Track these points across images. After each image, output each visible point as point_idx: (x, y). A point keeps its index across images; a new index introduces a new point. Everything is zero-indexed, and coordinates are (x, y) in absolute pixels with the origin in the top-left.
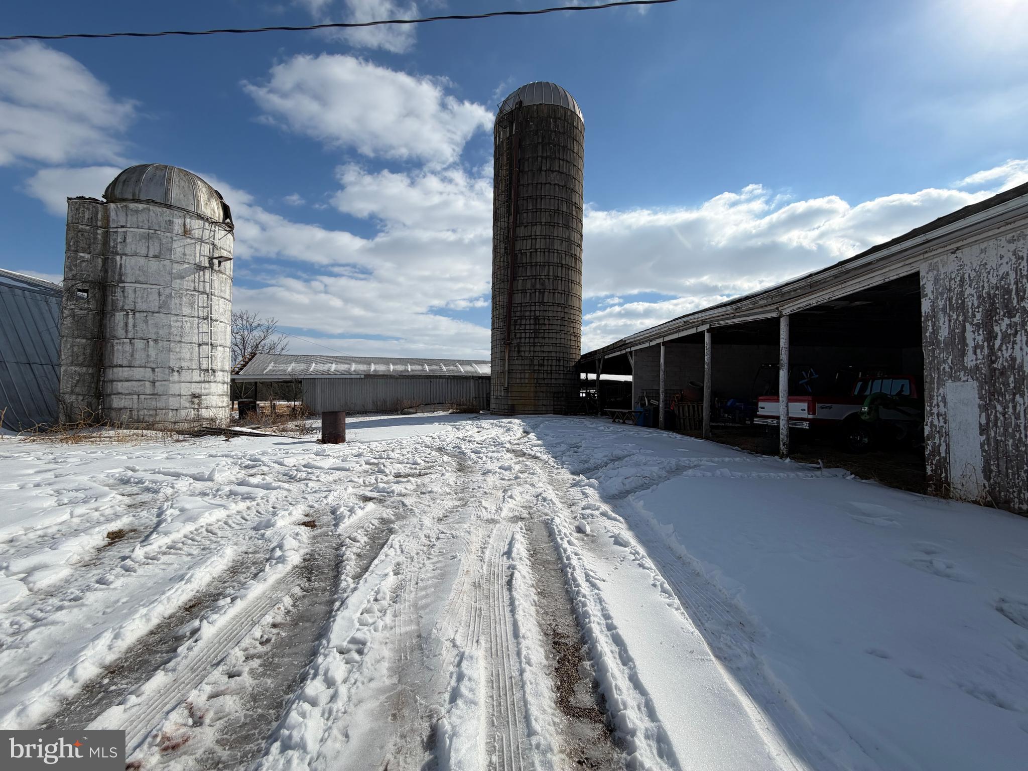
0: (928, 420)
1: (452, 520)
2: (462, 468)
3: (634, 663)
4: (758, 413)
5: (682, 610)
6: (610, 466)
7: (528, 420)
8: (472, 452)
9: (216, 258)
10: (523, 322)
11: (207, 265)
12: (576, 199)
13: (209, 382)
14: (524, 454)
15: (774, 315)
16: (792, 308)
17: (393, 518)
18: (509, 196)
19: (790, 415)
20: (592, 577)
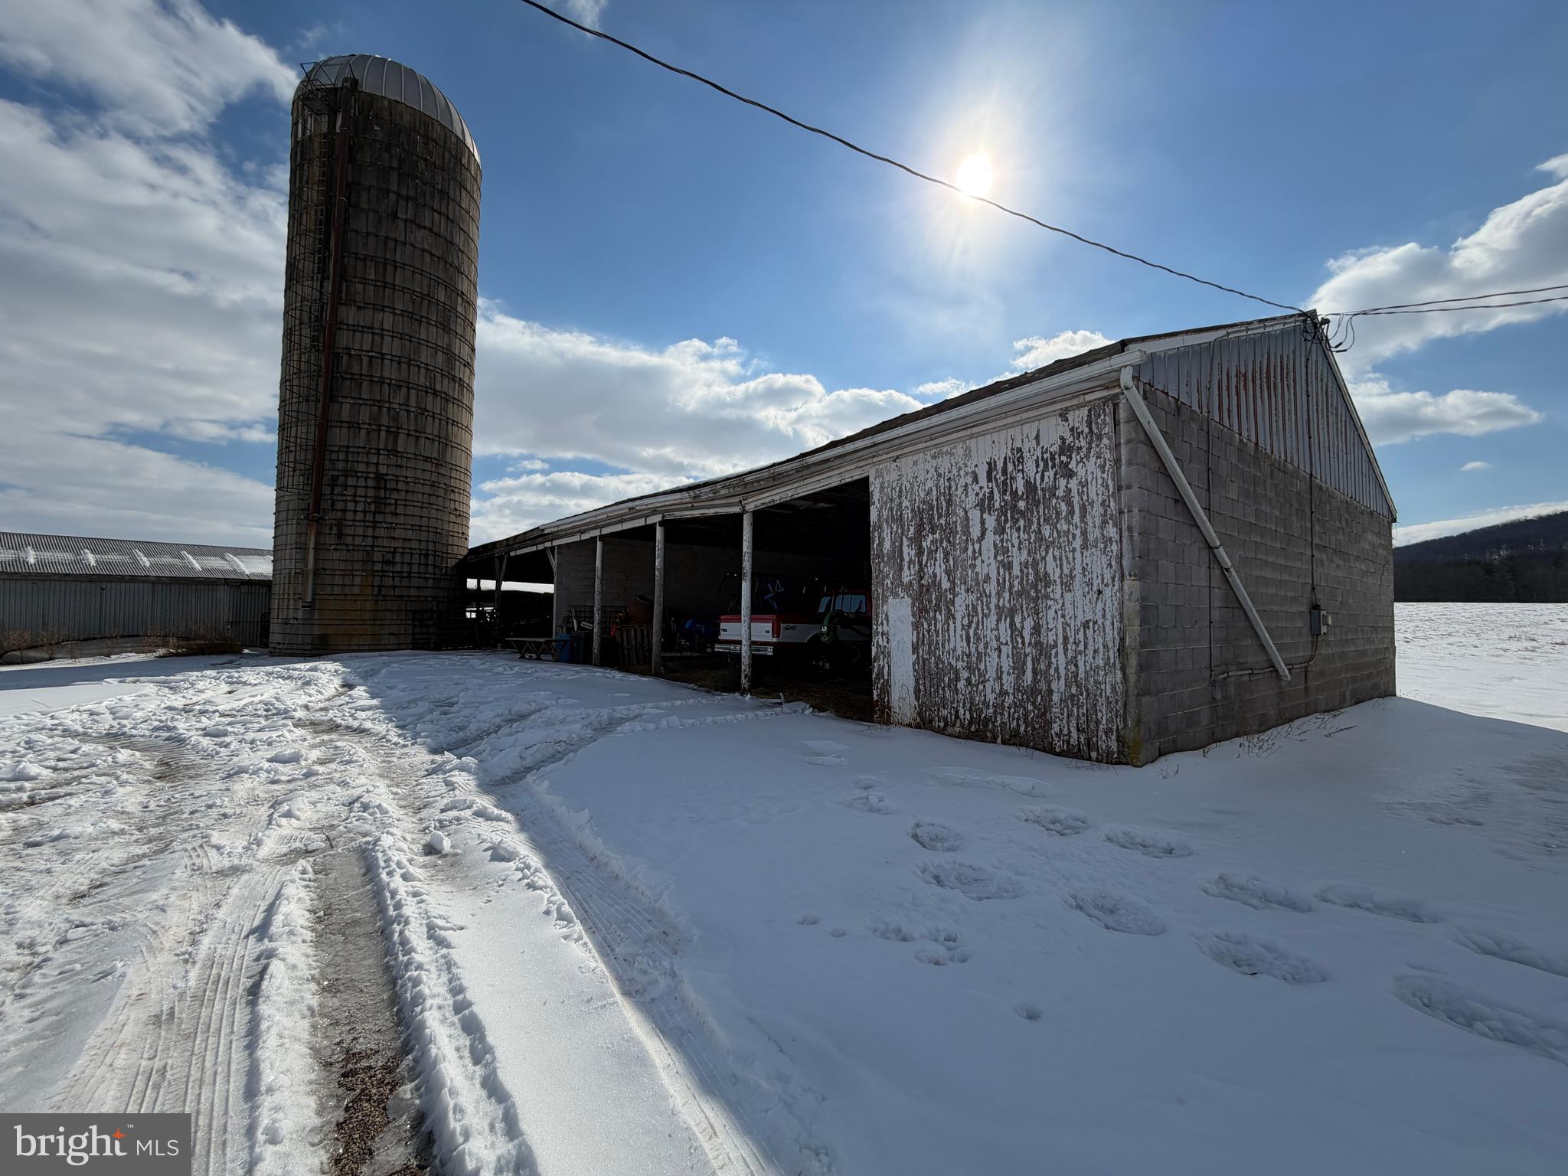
0: (875, 640)
1: (116, 891)
2: (168, 772)
3: (493, 1054)
4: (720, 637)
5: (586, 939)
6: (505, 730)
7: (356, 663)
8: (205, 735)
10: (351, 481)
12: (463, 285)
14: (334, 727)
15: (737, 509)
16: (756, 503)
18: (326, 242)
19: (753, 639)
20: (441, 928)
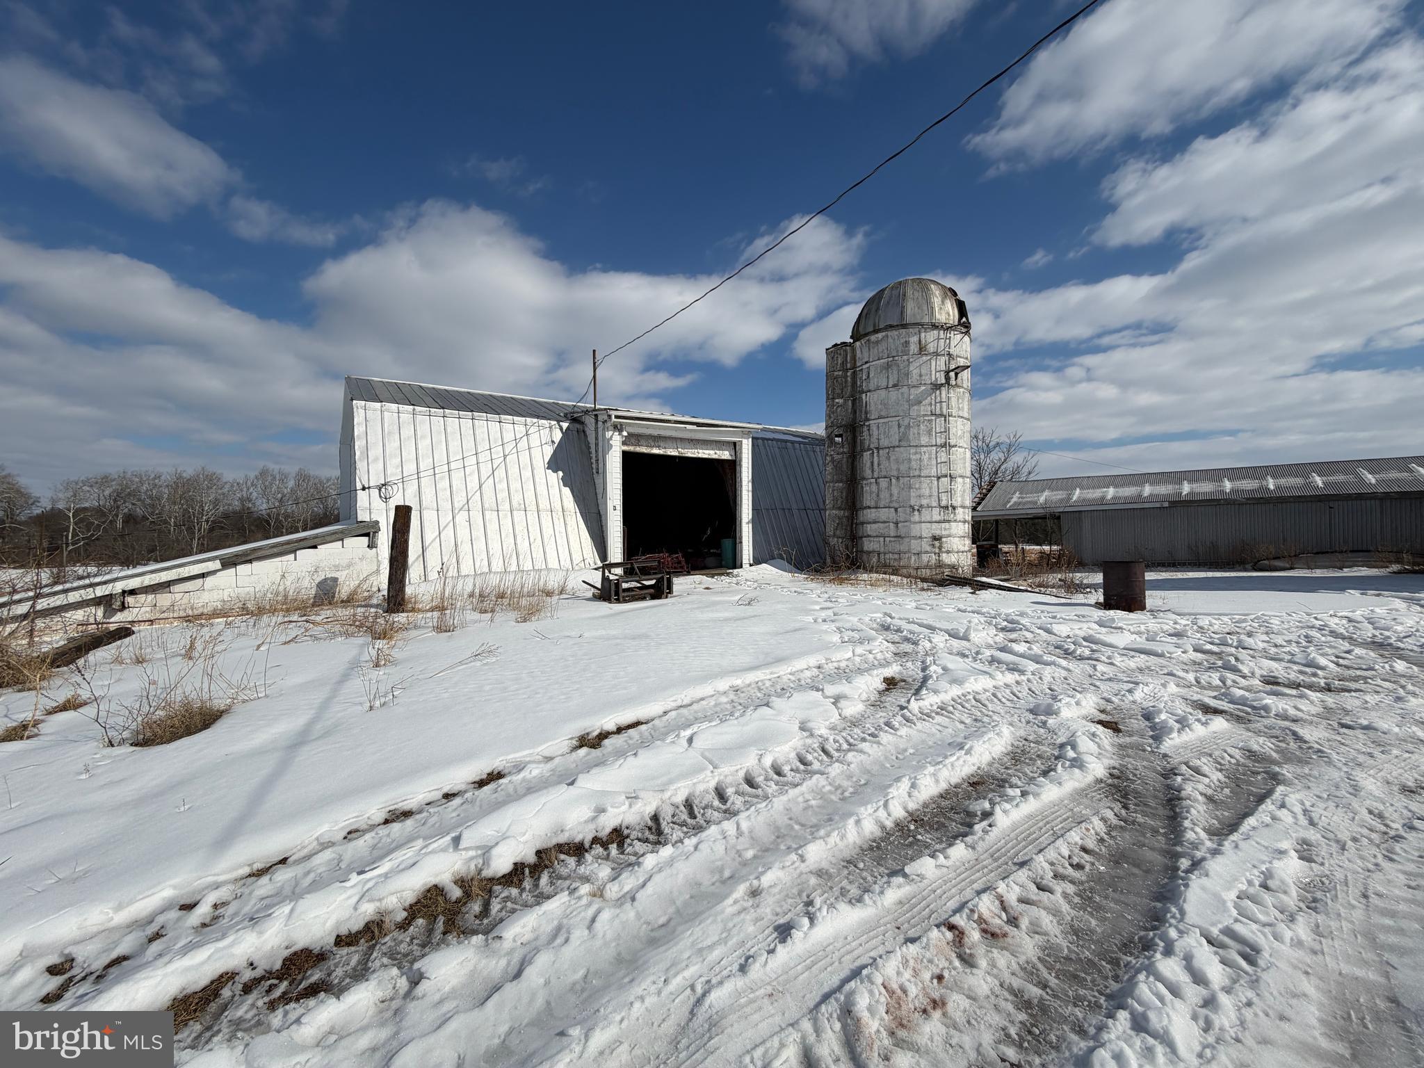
9: (952, 370)
11: (944, 381)
13: (949, 521)
17: (1274, 755)
